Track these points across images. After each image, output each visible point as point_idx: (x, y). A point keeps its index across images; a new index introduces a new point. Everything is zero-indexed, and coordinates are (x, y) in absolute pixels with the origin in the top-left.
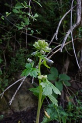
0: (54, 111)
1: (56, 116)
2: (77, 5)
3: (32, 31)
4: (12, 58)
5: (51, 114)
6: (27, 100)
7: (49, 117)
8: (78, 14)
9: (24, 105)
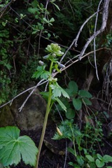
0: (68, 130)
1: (69, 135)
2: (103, 9)
3: (49, 35)
4: (23, 66)
5: (63, 132)
6: (38, 117)
7: (61, 134)
8: (104, 19)
9: (34, 123)
